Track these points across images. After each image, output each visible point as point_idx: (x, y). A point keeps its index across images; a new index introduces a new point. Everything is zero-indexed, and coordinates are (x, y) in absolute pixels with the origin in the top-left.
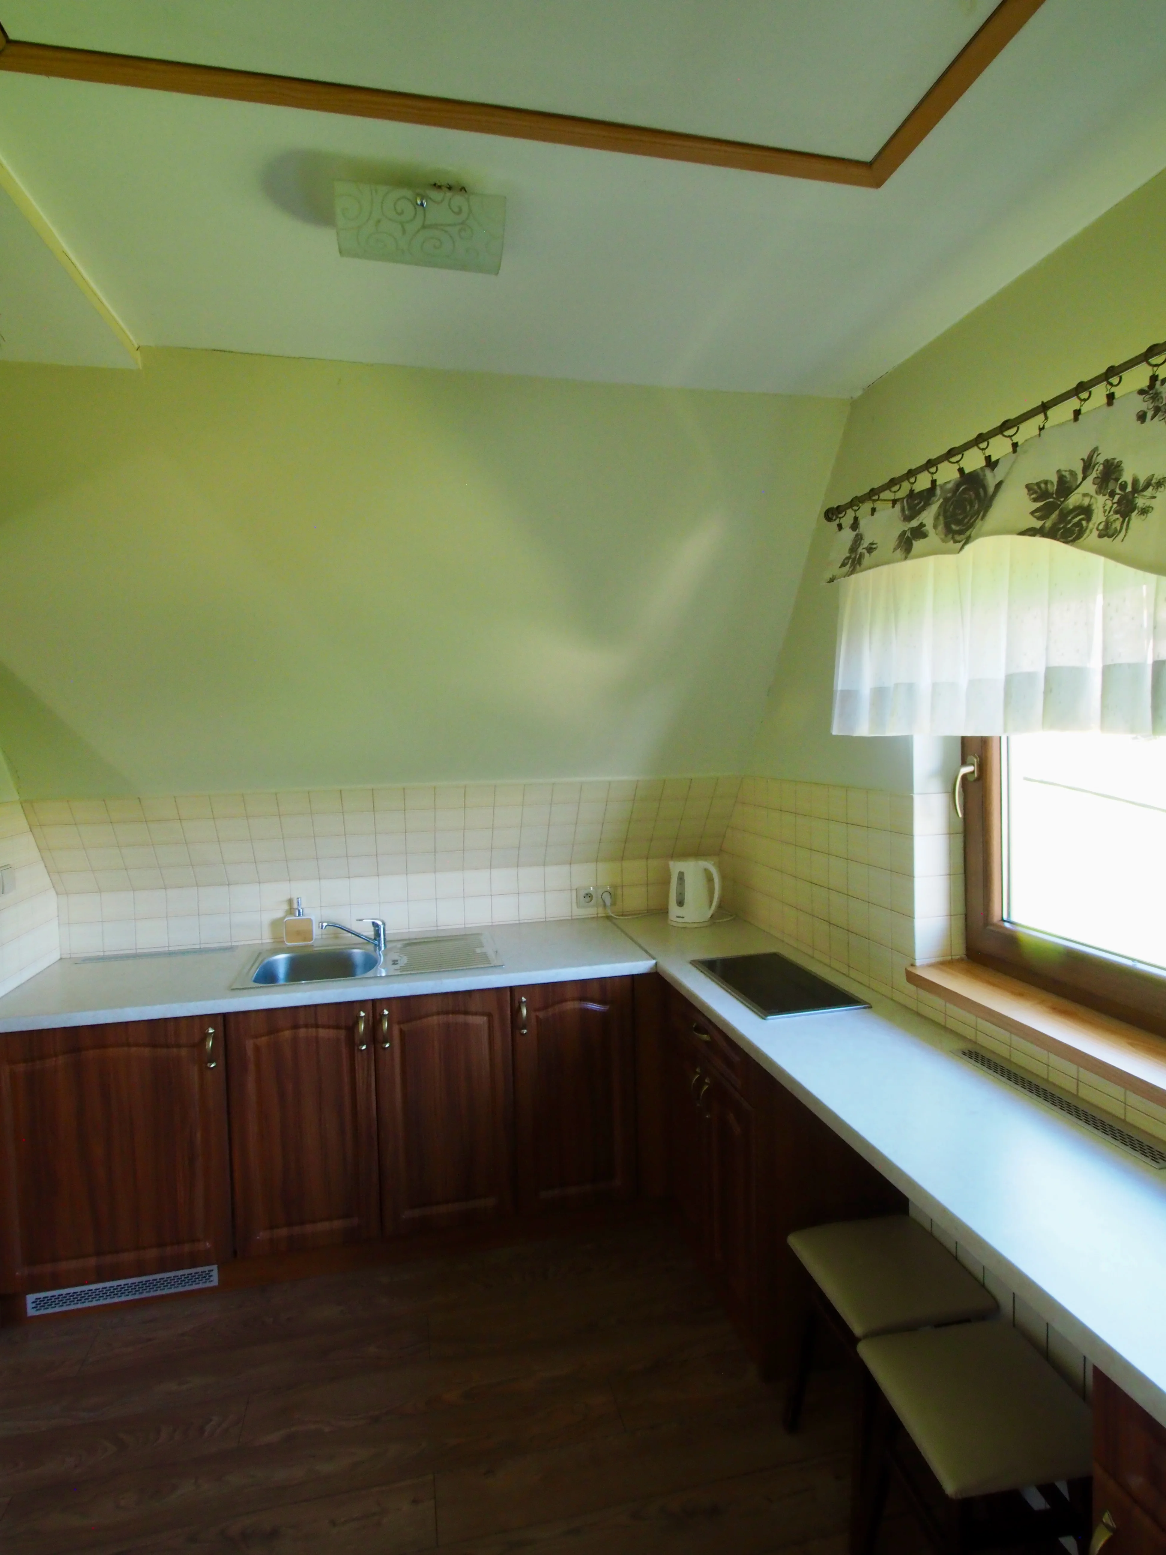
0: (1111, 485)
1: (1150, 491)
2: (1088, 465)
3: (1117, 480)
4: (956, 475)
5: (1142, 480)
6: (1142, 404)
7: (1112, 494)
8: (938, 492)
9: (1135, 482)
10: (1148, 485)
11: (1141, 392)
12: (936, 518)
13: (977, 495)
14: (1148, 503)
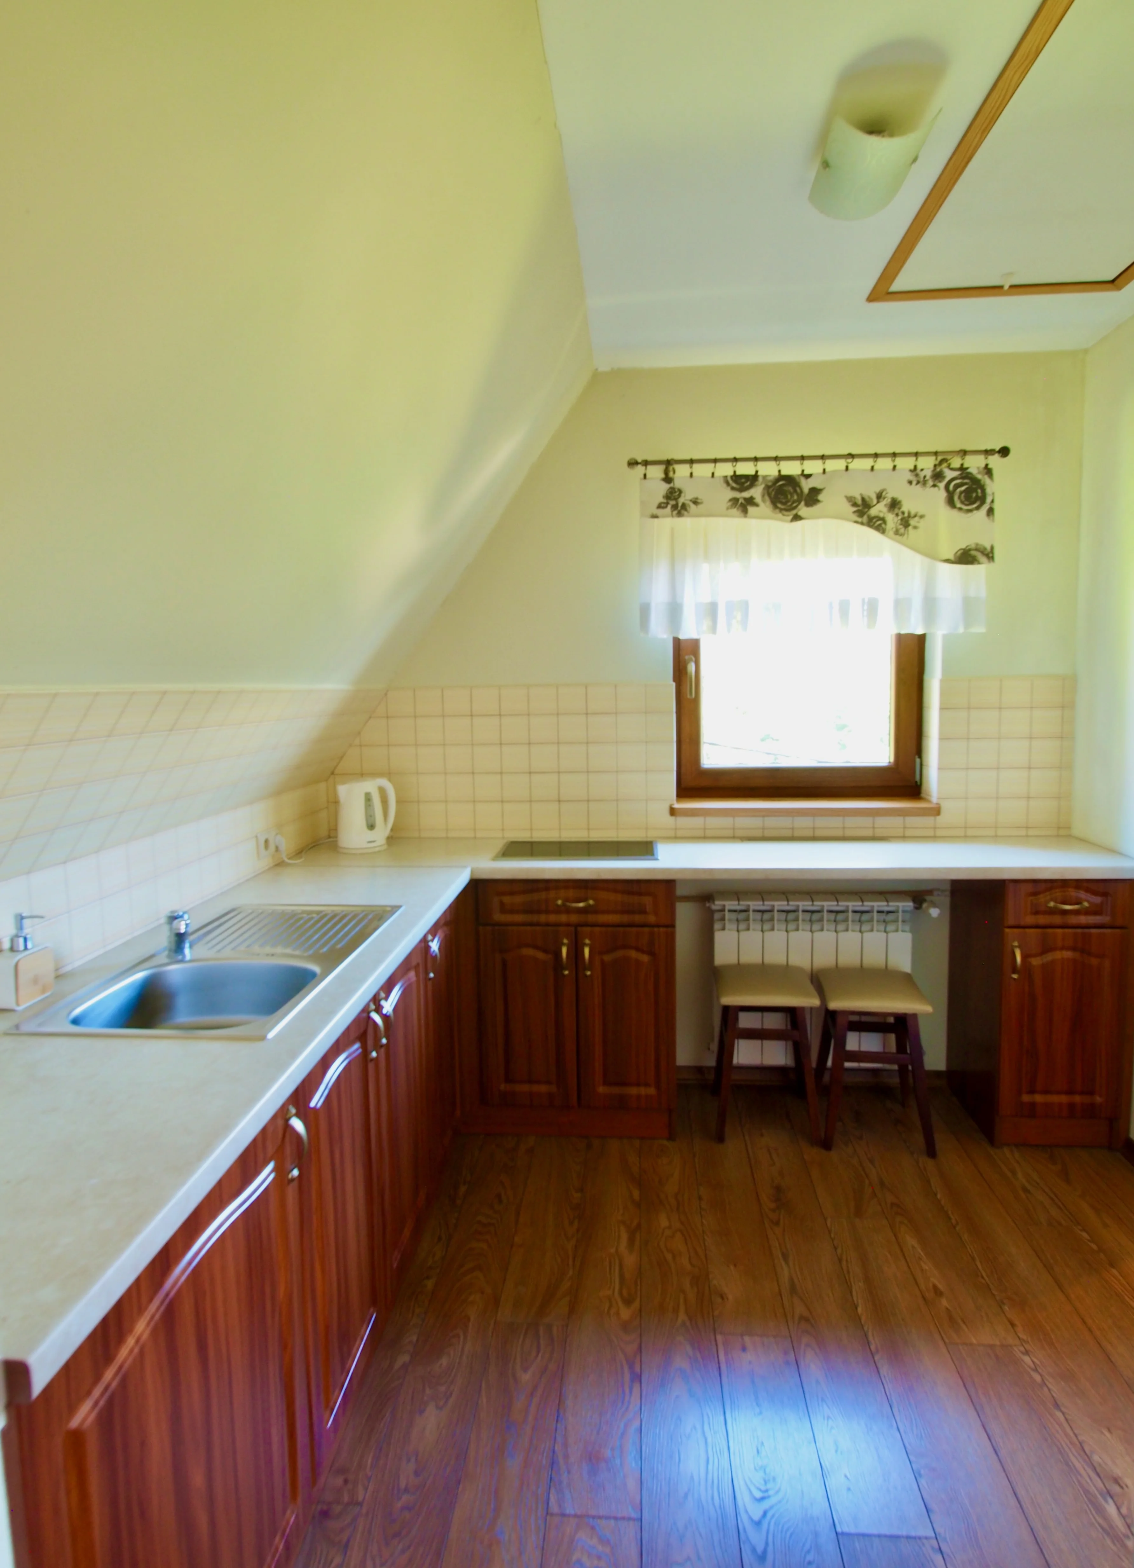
0: (896, 511)
1: (917, 519)
2: (879, 497)
3: (900, 509)
4: (776, 474)
5: (913, 514)
6: (910, 476)
7: (897, 515)
8: (760, 479)
9: (909, 513)
10: (915, 516)
11: (911, 471)
12: (763, 496)
13: (795, 491)
14: (917, 524)
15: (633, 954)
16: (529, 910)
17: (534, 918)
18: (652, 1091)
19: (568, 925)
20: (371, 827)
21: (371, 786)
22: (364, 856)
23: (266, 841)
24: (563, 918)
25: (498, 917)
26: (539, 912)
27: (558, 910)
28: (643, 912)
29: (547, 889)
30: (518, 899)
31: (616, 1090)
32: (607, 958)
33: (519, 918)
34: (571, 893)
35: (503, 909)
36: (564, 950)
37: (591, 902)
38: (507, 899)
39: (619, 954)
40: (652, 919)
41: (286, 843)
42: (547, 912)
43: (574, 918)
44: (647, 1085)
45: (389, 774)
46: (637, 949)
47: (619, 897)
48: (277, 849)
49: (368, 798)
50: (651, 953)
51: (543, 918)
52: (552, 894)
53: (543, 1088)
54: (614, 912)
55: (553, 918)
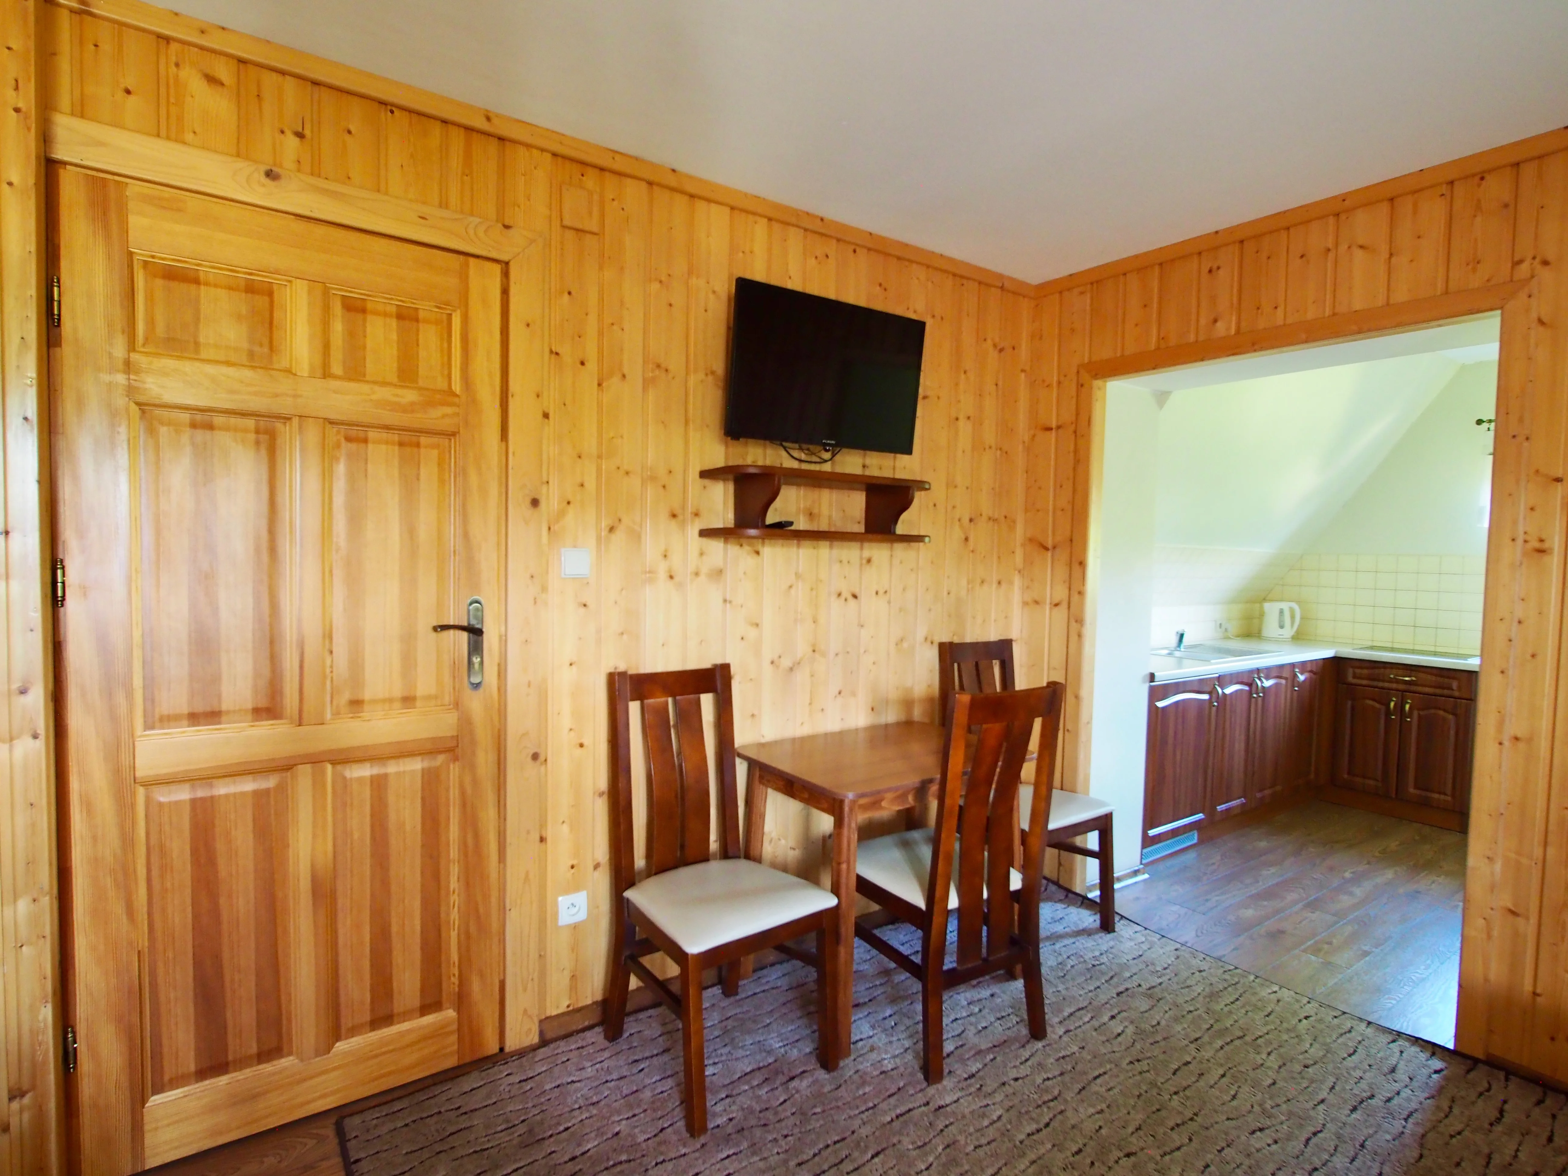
15: (1441, 713)
16: (1369, 678)
17: (1375, 683)
18: (1449, 798)
19: (1397, 690)
20: (1282, 627)
21: (1285, 606)
22: (1276, 641)
23: (1221, 624)
24: (1394, 686)
25: (1350, 679)
26: (1379, 680)
27: (1391, 681)
28: (1450, 688)
29: (1385, 668)
30: (1365, 671)
31: (1424, 793)
32: (1421, 713)
33: (1364, 682)
34: (1400, 672)
35: (1355, 677)
36: (1392, 704)
37: (1414, 679)
38: (1358, 671)
39: (1433, 711)
40: (1456, 694)
41: (1234, 627)
42: (1383, 681)
43: (1402, 687)
44: (1445, 794)
45: (1298, 602)
46: (1445, 710)
47: (1434, 678)
48: (1226, 630)
49: (1281, 612)
50: (1454, 714)
51: (1381, 684)
52: (1388, 671)
53: (1371, 782)
54: (1431, 687)
55: (1386, 685)
